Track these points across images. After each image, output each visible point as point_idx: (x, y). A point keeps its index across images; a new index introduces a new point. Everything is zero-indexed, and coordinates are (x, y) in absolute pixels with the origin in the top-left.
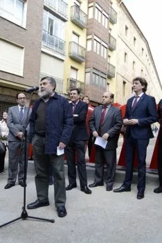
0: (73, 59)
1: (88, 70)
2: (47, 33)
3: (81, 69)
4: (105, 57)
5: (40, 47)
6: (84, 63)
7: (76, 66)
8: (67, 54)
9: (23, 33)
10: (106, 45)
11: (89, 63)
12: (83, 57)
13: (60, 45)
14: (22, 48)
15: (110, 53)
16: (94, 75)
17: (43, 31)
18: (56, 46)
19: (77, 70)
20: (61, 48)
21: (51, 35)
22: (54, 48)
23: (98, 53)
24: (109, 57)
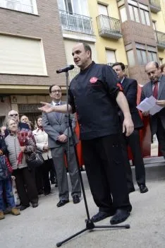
0: (106, 37)
1: (129, 47)
2: (65, 13)
3: (120, 48)
4: (149, 24)
5: (61, 33)
6: (121, 40)
7: (111, 45)
8: (96, 33)
9: (36, 21)
10: (146, 8)
11: (128, 38)
12: (119, 32)
13: (86, 24)
14: (40, 40)
15: (154, 17)
16: (138, 52)
17: (60, 13)
18: (81, 26)
19: (114, 51)
20: (88, 28)
21: (71, 14)
22: (79, 30)
23: (138, 20)
24: (154, 22)
